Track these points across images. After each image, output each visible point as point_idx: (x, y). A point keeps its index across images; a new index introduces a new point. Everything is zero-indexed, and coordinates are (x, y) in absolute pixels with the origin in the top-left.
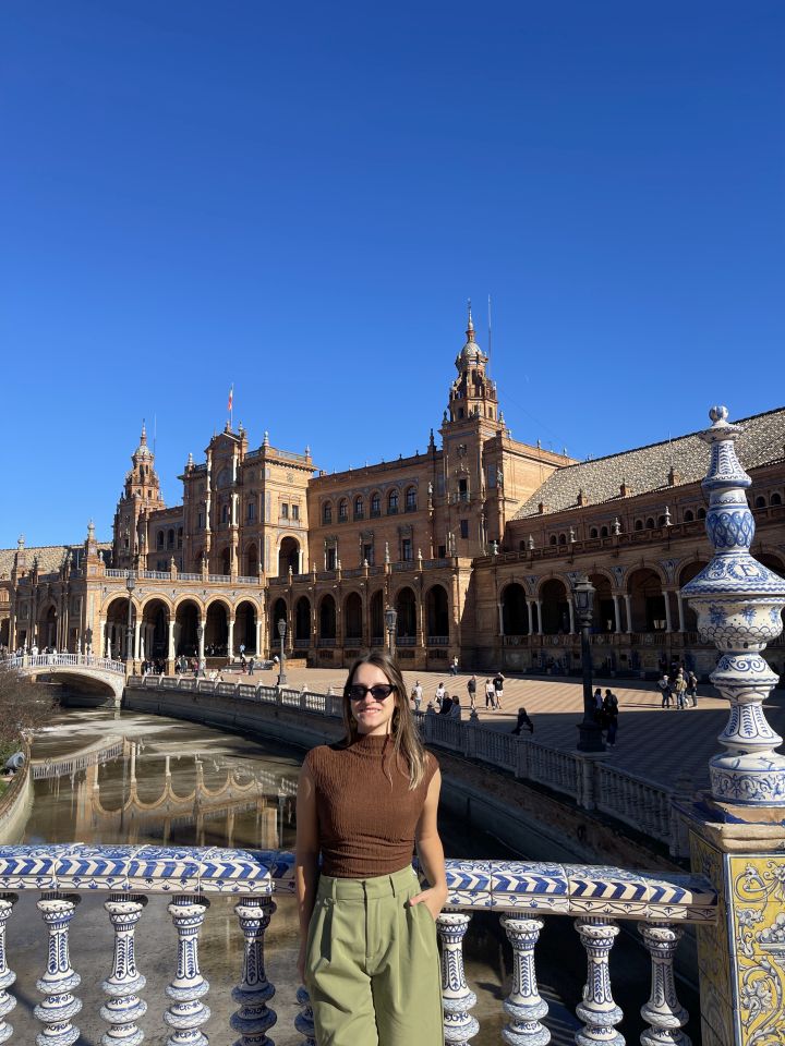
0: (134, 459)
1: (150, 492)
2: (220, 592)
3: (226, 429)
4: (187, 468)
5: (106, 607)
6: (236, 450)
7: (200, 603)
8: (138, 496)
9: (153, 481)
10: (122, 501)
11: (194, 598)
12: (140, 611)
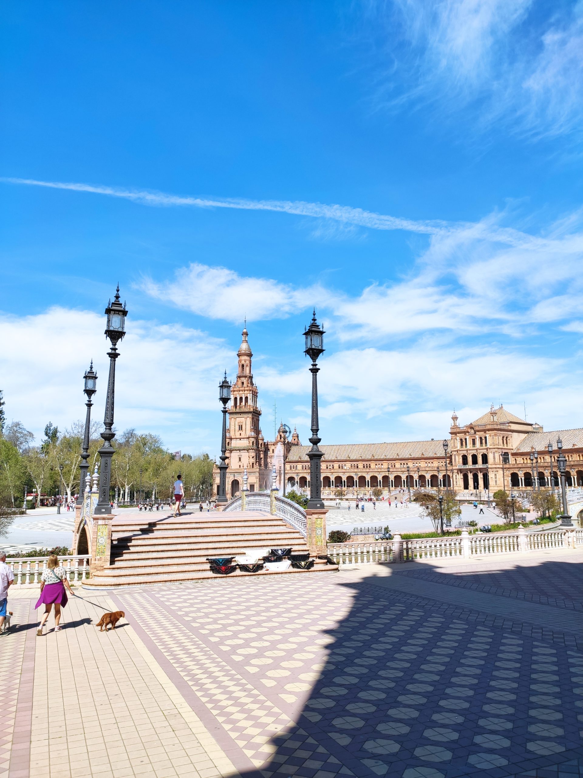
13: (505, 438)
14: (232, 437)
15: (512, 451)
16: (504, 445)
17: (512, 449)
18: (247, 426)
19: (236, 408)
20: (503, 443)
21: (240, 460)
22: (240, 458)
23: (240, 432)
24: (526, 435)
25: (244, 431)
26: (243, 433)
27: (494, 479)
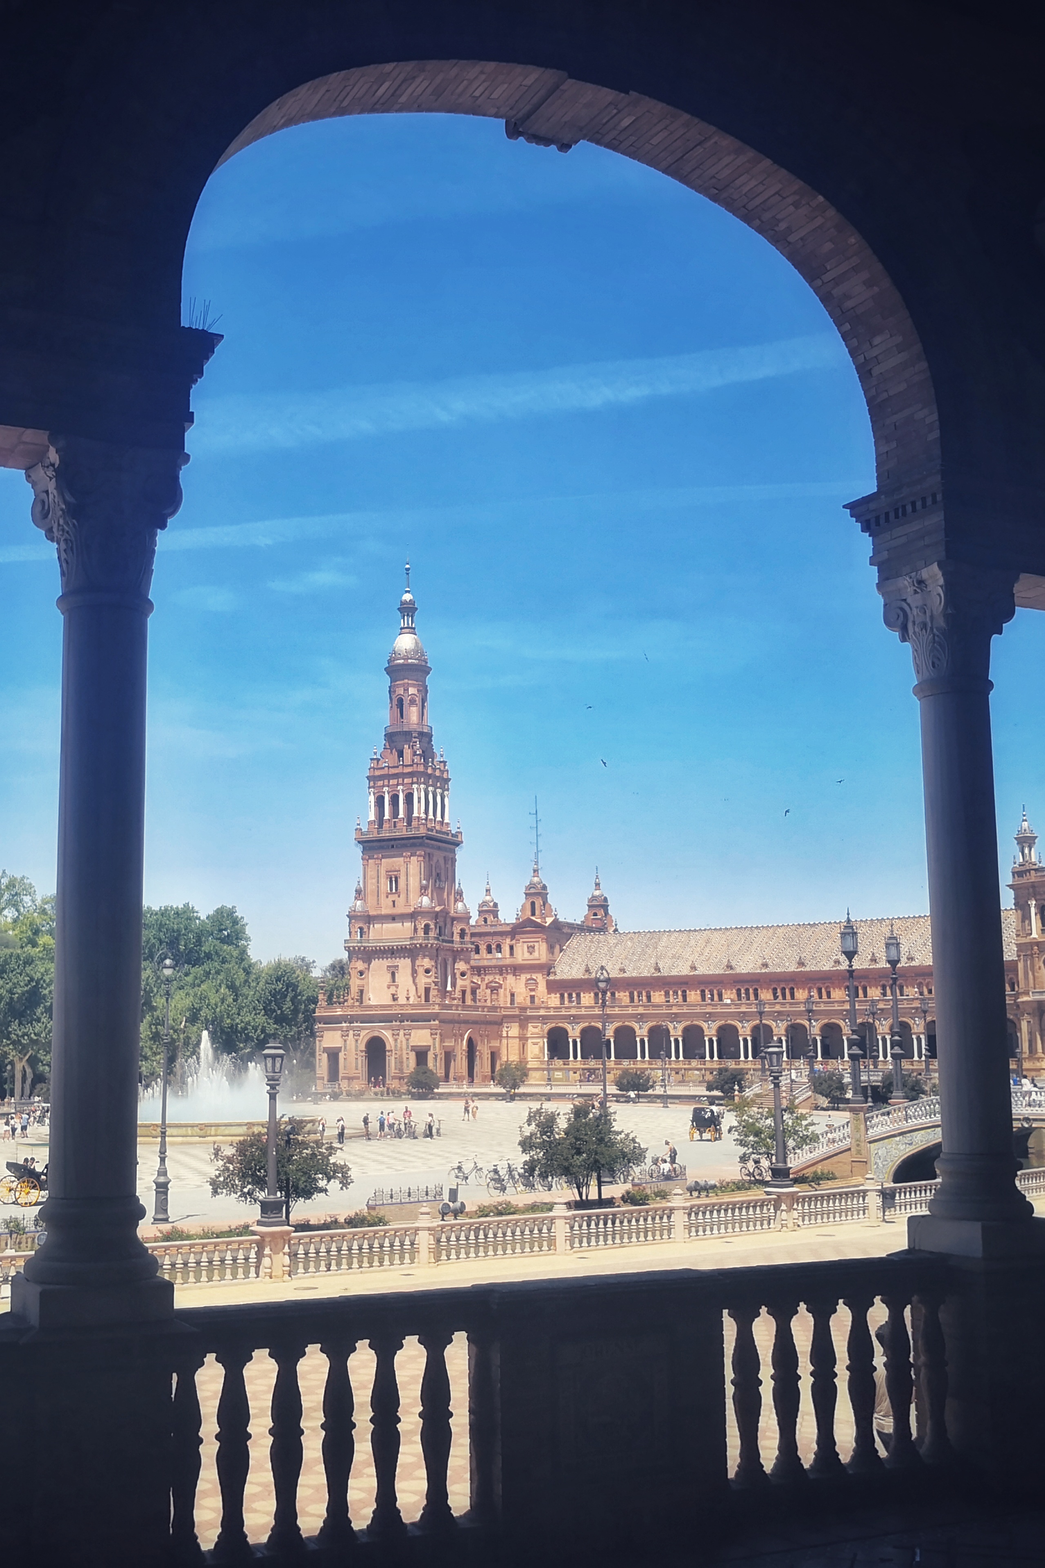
14: (372, 913)
18: (411, 879)
19: (381, 825)
21: (394, 981)
22: (393, 974)
23: (392, 898)
25: (403, 896)
26: (400, 902)
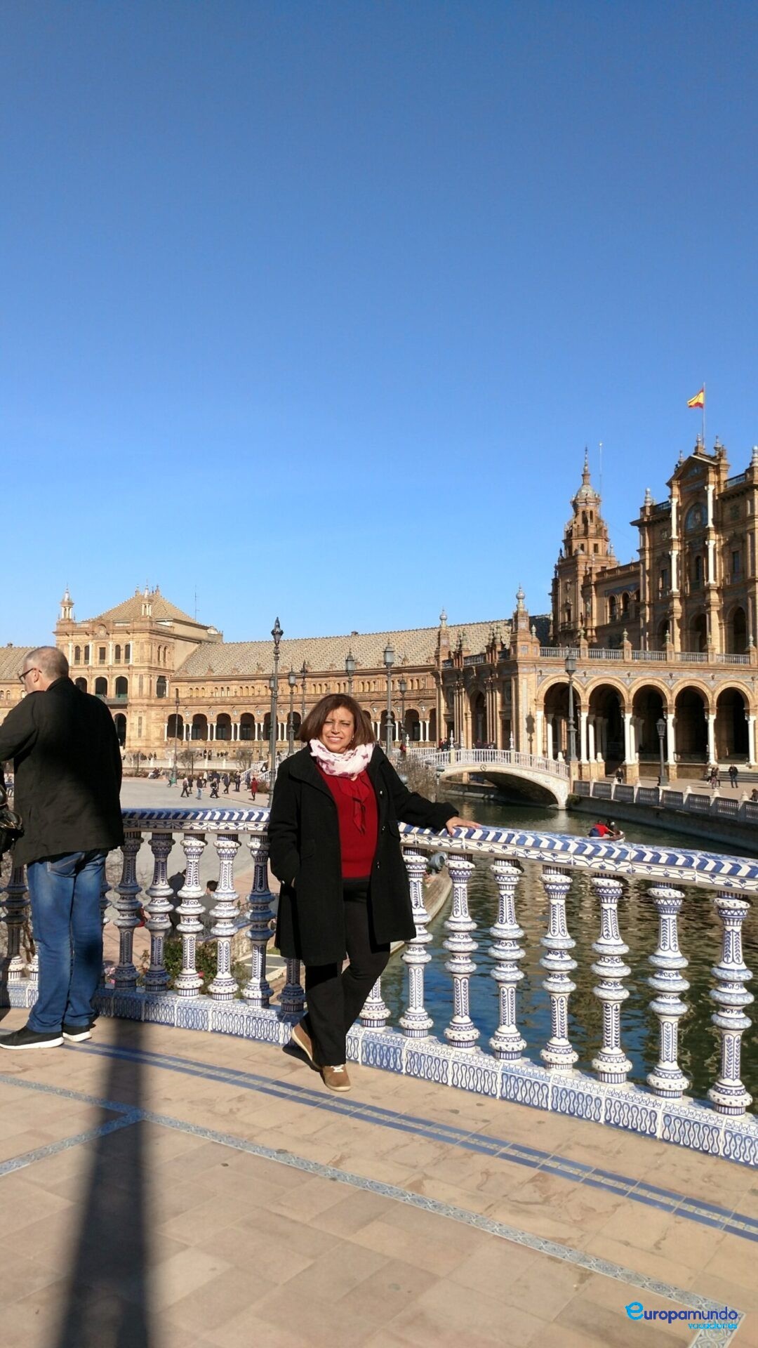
0: (575, 505)
1: (596, 546)
2: (693, 675)
3: (697, 448)
4: (643, 509)
5: (543, 694)
6: (712, 477)
7: (665, 691)
8: (581, 552)
9: (600, 532)
10: (562, 560)
11: (656, 683)
12: (585, 700)
13: (162, 649)
15: (172, 674)
16: (159, 664)
17: (173, 671)
20: (159, 659)
24: (197, 645)
27: (136, 727)
